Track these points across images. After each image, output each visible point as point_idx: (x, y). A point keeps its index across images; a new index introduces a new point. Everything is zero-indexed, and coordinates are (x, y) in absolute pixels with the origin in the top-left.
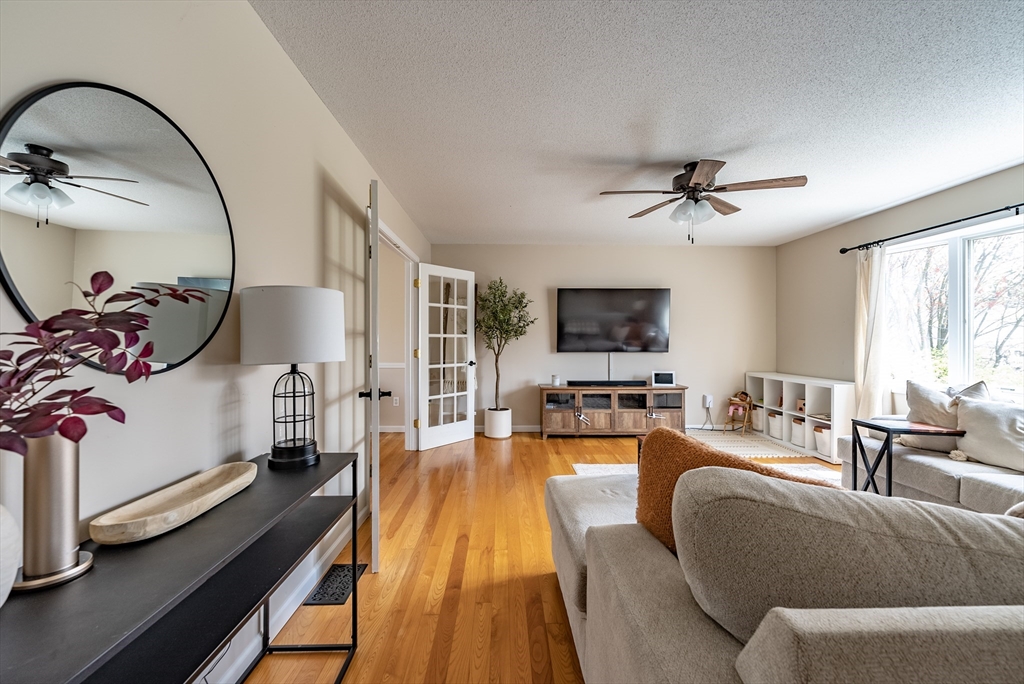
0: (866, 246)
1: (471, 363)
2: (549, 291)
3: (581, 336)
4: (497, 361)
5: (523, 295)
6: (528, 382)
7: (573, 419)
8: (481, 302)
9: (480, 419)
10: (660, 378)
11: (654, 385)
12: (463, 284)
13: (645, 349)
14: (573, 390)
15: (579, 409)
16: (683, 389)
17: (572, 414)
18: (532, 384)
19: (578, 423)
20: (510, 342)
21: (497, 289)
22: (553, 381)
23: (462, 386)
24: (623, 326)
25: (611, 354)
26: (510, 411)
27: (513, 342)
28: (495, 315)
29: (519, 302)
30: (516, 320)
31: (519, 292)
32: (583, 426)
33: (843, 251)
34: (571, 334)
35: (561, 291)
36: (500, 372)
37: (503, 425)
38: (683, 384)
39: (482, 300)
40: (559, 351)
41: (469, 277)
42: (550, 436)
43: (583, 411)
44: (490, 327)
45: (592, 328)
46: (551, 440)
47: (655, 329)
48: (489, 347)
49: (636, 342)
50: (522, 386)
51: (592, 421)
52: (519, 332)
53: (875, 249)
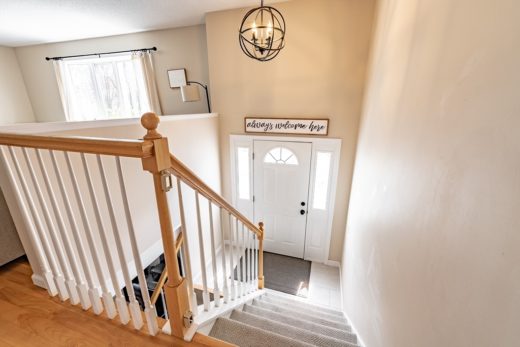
0: (56, 59)
33: (48, 59)
53: (59, 61)
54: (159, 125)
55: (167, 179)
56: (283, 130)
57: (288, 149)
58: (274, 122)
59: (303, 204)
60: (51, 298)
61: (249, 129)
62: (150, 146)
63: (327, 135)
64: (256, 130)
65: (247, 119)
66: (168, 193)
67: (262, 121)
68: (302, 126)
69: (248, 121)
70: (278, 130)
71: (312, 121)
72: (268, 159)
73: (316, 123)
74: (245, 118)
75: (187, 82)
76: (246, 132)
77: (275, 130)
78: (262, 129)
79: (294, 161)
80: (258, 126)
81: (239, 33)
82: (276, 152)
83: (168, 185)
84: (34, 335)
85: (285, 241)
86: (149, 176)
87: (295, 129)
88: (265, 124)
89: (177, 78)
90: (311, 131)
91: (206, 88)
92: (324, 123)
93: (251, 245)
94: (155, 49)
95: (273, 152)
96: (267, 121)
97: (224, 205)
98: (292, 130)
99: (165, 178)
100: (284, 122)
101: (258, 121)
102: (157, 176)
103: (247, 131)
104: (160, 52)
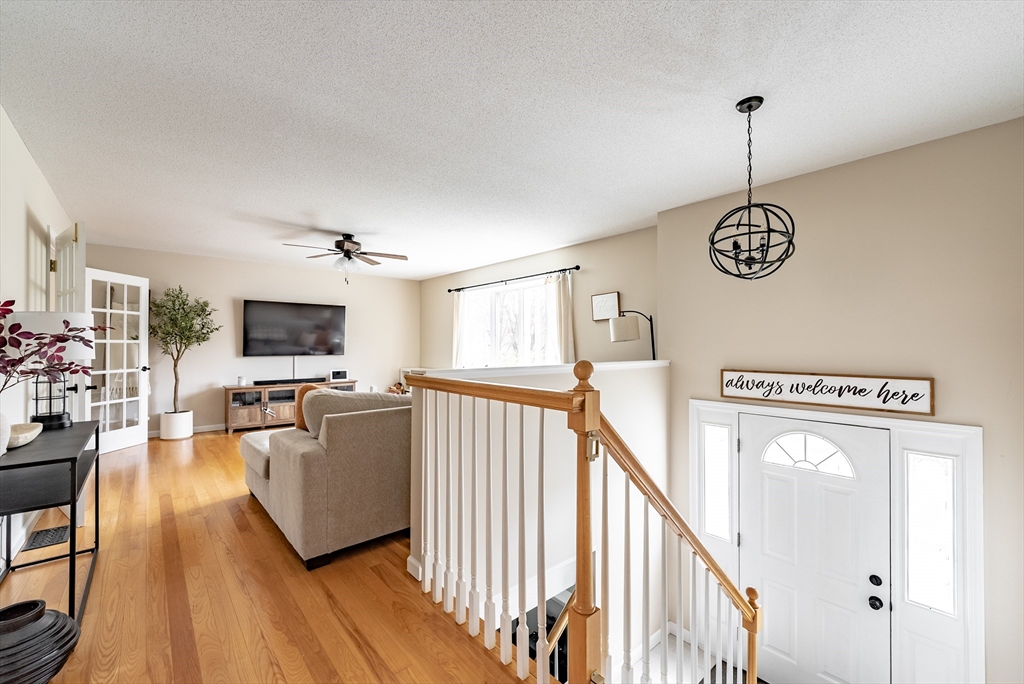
0: (459, 290)
1: (144, 369)
2: (235, 302)
3: (267, 342)
4: (175, 366)
5: (206, 304)
6: (211, 385)
7: (259, 413)
8: (155, 308)
9: (155, 423)
10: (337, 375)
11: (332, 381)
12: (135, 291)
13: (330, 352)
14: (259, 388)
15: (265, 405)
16: (354, 382)
17: (259, 409)
18: (215, 386)
19: (264, 415)
20: (191, 347)
21: (176, 297)
22: (239, 382)
23: (133, 391)
24: (311, 333)
25: (296, 357)
26: (191, 412)
27: (194, 347)
28: (174, 321)
29: (202, 309)
30: (198, 327)
31: (201, 301)
32: (269, 418)
33: (450, 291)
34: (257, 340)
35: (247, 303)
36: (179, 376)
37: (183, 426)
38: (354, 379)
39: (157, 306)
40: (245, 355)
41: (143, 284)
42: (236, 431)
43: (269, 405)
44: (168, 333)
45: (279, 334)
46: (236, 434)
47: (339, 336)
48: (166, 352)
49: (321, 348)
50: (204, 389)
51: (278, 413)
52: (202, 338)
53: (461, 292)
54: (592, 375)
55: (594, 443)
56: (807, 396)
57: (825, 437)
58: (787, 381)
59: (876, 580)
60: (423, 594)
61: (730, 391)
62: (581, 399)
63: (933, 412)
64: (745, 393)
65: (725, 373)
66: (592, 463)
67: (758, 377)
68: (857, 391)
69: (728, 376)
70: (795, 397)
71: (885, 381)
72: (773, 455)
73: (894, 386)
74: (722, 371)
75: (620, 312)
76: (722, 395)
77: (786, 395)
78: (758, 393)
79: (840, 467)
80: (750, 385)
81: (709, 244)
82: (793, 442)
83: (594, 452)
84: (406, 630)
85: (825, 673)
86: (573, 437)
87: (840, 395)
88: (765, 384)
89: (606, 307)
90: (884, 402)
91: (651, 320)
92: (923, 387)
93: (725, 652)
94: (578, 268)
95: (784, 440)
96: (769, 378)
97: (670, 514)
98: (833, 399)
99: (592, 441)
100: (811, 380)
101: (748, 377)
102: (582, 438)
103: (725, 394)
104: (584, 272)
